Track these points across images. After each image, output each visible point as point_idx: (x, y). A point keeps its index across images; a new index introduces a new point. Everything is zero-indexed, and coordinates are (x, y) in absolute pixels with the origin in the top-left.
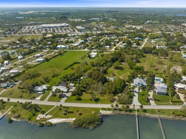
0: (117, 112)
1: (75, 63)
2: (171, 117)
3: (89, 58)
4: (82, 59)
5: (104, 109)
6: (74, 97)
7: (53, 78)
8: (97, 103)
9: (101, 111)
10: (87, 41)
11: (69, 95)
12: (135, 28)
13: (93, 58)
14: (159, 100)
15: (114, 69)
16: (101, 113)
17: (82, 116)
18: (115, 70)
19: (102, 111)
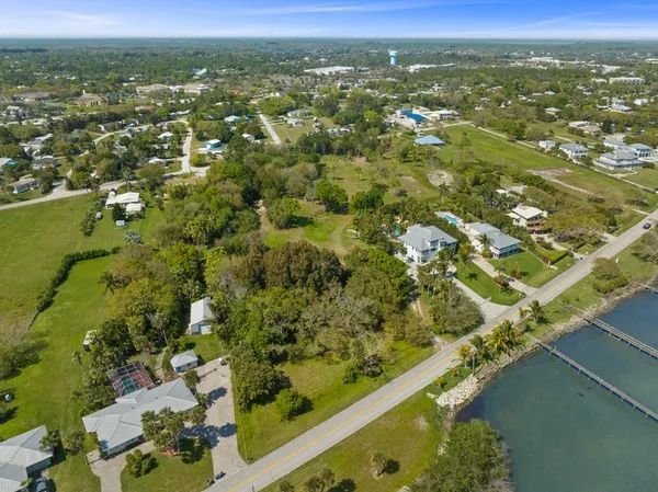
0: (487, 369)
1: (73, 261)
2: (605, 303)
3: (120, 223)
4: (88, 234)
5: (443, 385)
6: (258, 410)
7: (14, 382)
8: (388, 380)
9: (442, 401)
10: (28, 157)
11: (221, 413)
12: (182, 90)
13: (139, 216)
14: (525, 274)
15: (281, 228)
16: (447, 408)
17: (405, 470)
18: (285, 232)
19: (444, 395)
